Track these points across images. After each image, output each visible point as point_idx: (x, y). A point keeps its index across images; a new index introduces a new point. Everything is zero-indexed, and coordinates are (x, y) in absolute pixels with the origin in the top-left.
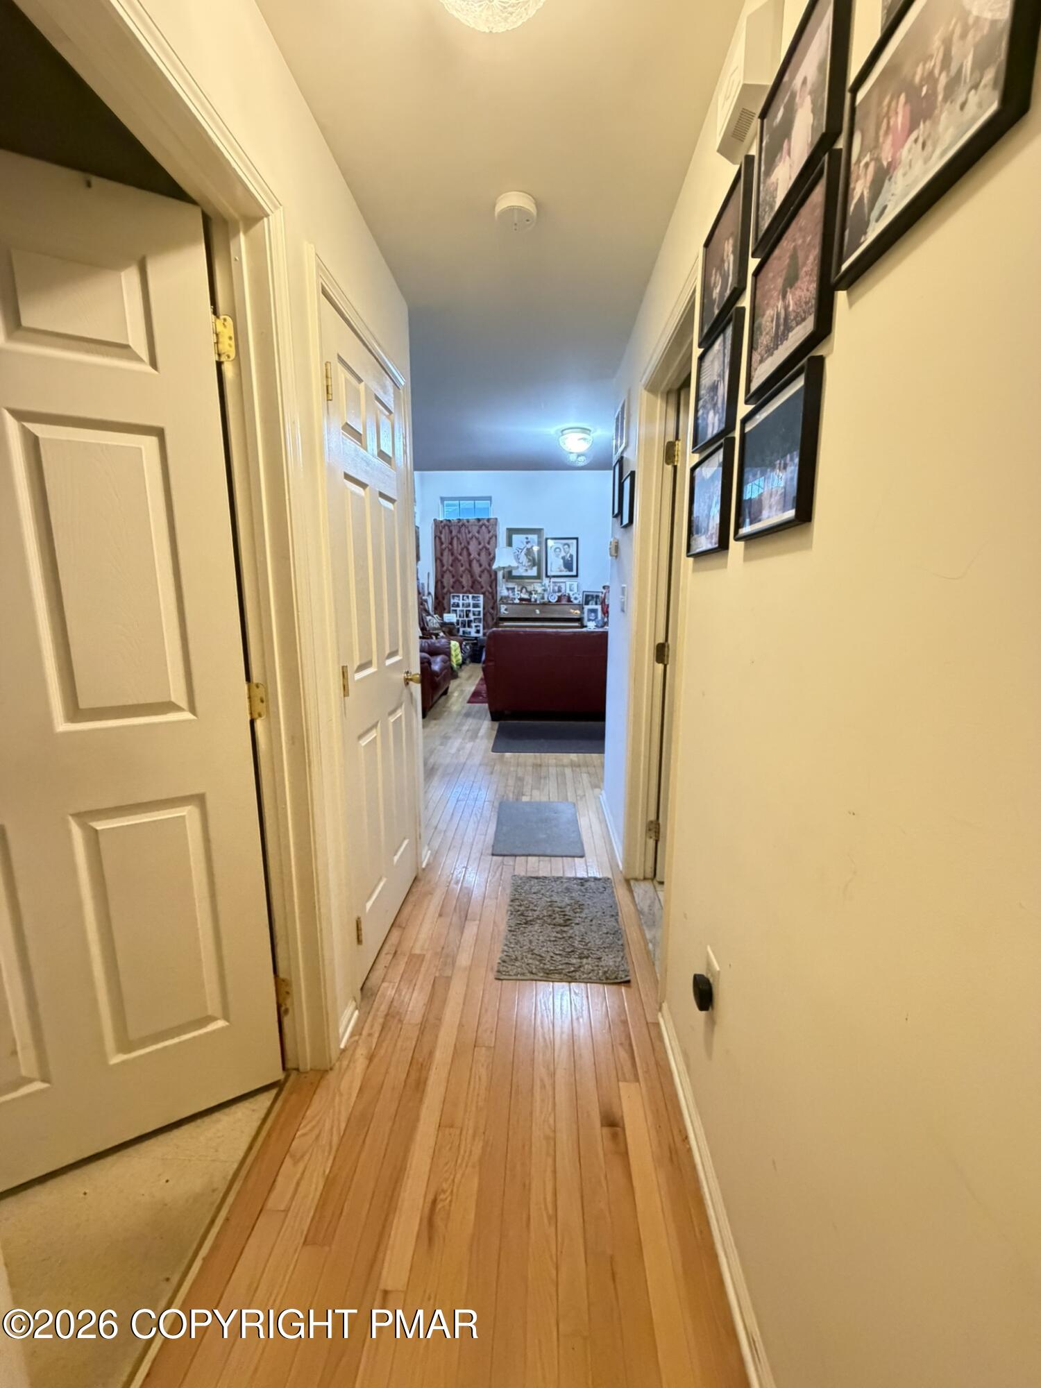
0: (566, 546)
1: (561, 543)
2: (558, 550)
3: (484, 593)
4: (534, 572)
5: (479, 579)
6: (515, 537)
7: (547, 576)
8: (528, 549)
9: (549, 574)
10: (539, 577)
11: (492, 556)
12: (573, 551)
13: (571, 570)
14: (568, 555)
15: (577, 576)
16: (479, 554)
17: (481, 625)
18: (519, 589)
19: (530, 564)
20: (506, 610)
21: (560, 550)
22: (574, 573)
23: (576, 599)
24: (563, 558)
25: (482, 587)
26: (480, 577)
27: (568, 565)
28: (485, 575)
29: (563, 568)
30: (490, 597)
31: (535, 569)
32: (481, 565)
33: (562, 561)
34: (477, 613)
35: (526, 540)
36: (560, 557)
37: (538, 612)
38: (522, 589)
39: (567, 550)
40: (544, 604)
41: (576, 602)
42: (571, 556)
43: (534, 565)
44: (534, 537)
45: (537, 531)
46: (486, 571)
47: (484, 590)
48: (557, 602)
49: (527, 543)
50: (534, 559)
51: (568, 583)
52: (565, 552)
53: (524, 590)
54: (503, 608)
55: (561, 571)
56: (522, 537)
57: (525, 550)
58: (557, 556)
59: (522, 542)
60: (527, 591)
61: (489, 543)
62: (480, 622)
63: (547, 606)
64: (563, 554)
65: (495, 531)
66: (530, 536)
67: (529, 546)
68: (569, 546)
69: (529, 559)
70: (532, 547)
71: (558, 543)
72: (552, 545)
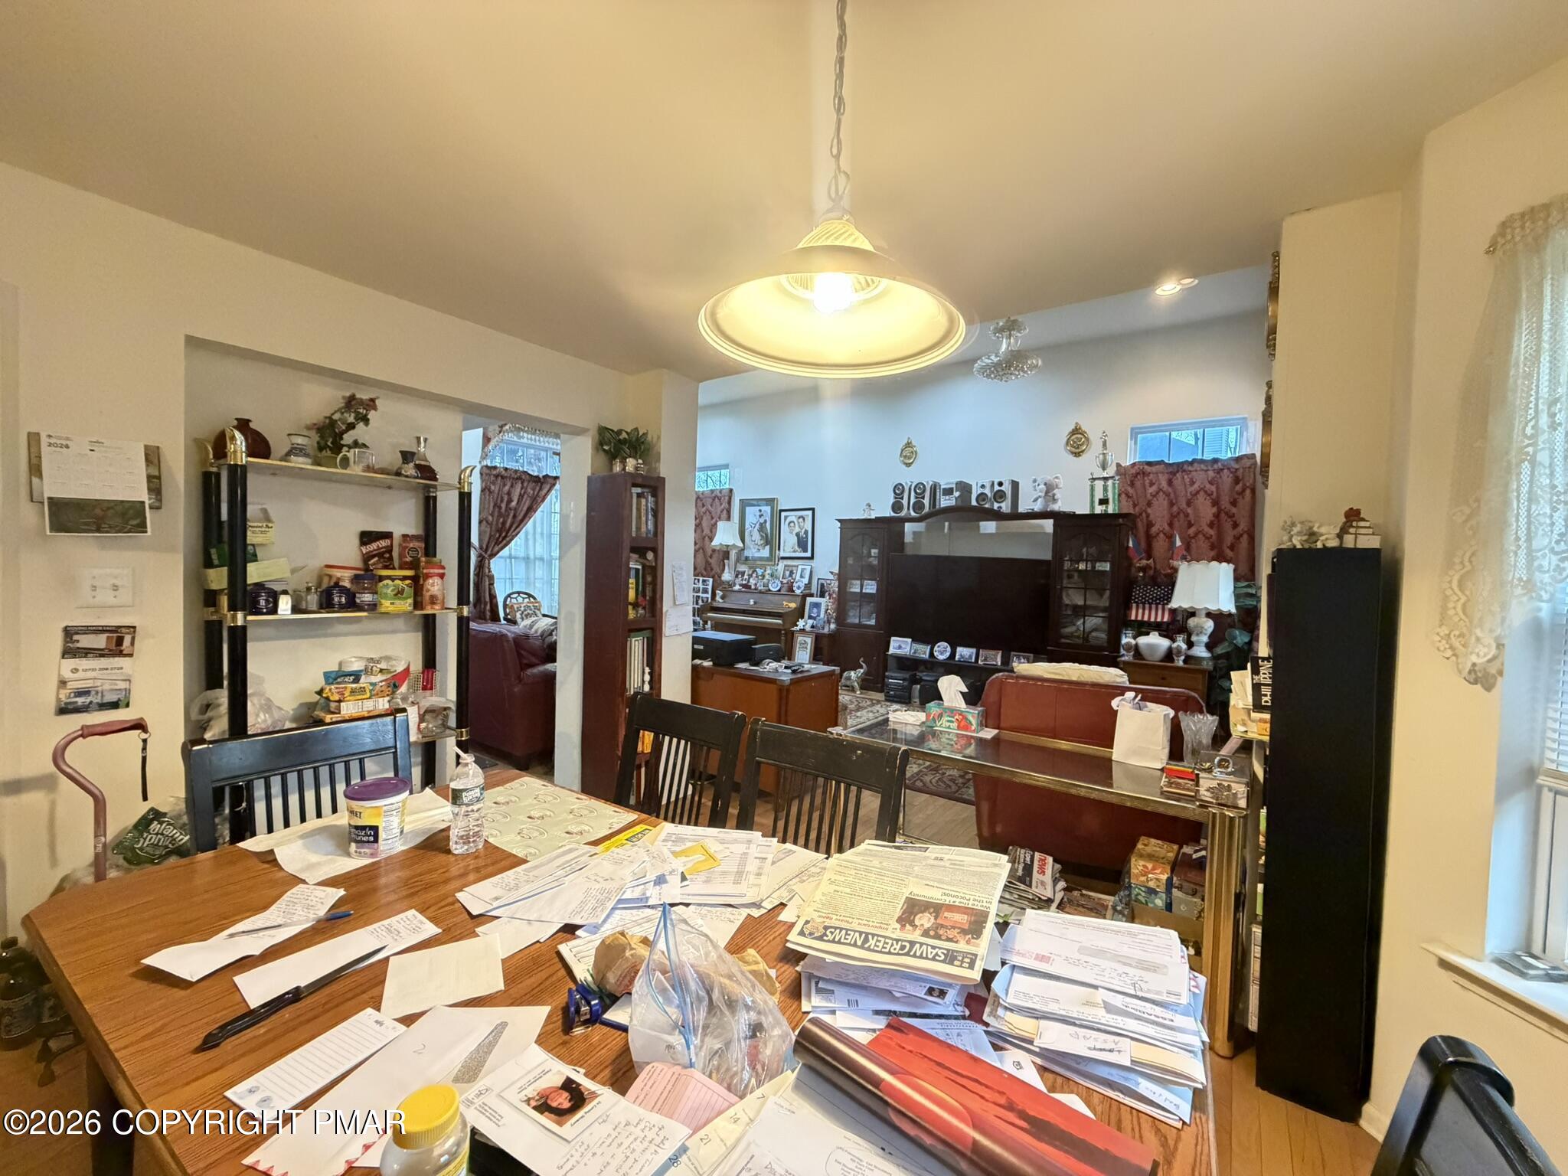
0: (801, 520)
1: (796, 516)
2: (792, 524)
3: (713, 577)
4: (766, 552)
5: (710, 559)
8: (761, 524)
12: (808, 526)
13: (805, 551)
14: (803, 531)
19: (762, 542)
20: (721, 598)
21: (795, 524)
22: (809, 554)
24: (798, 535)
25: (712, 569)
27: (802, 544)
28: (717, 556)
29: (796, 548)
31: (768, 547)
33: (796, 538)
35: (759, 513)
36: (794, 533)
37: (752, 602)
39: (802, 524)
40: (764, 593)
42: (806, 532)
43: (767, 545)
45: (770, 502)
47: (713, 573)
48: (777, 591)
49: (760, 516)
50: (767, 535)
52: (800, 526)
54: (719, 595)
55: (794, 551)
56: (755, 509)
57: (758, 525)
58: (791, 532)
59: (755, 516)
63: (763, 596)
64: (797, 529)
65: (729, 503)
67: (762, 520)
68: (804, 519)
69: (762, 536)
70: (765, 521)
71: (793, 516)
72: (786, 517)
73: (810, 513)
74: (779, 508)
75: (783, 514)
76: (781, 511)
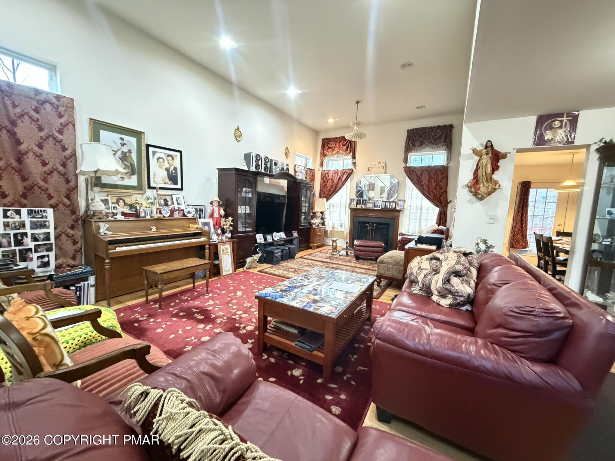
0: (170, 158)
1: (165, 154)
2: (161, 160)
3: (51, 206)
4: (133, 181)
5: (42, 183)
6: (103, 134)
7: (150, 187)
8: (122, 152)
9: (152, 185)
10: (139, 187)
11: (68, 152)
12: (177, 164)
13: (176, 183)
14: (172, 167)
15: (182, 189)
16: (40, 146)
17: (52, 255)
18: (115, 201)
19: (126, 171)
20: (107, 229)
21: (164, 160)
22: (179, 186)
23: (189, 213)
24: (167, 170)
25: (50, 197)
26: (45, 180)
27: (173, 178)
28: (55, 179)
29: (167, 180)
30: (68, 212)
31: (134, 178)
32: (44, 164)
33: (166, 173)
34: (42, 237)
35: (120, 141)
36: (164, 168)
37: (154, 229)
38: (117, 202)
39: (171, 162)
40: (159, 219)
41: (190, 216)
42: (175, 169)
43: (133, 173)
44: (132, 141)
45: (138, 134)
46: (55, 173)
47: (52, 202)
48: (169, 216)
49: (123, 145)
50: (132, 165)
51: (174, 197)
52: (169, 163)
53: (121, 203)
54: (103, 228)
55: (165, 183)
56: (116, 136)
57: (119, 153)
58: (161, 167)
59: (115, 142)
60: (125, 204)
61: (60, 132)
62: (49, 249)
63: (163, 222)
64: (166, 165)
65: (72, 116)
66: (126, 138)
67: (125, 149)
68: (173, 158)
69: (125, 165)
70: (130, 151)
71: (161, 153)
72: (154, 153)
73: (179, 154)
74: (146, 143)
75: (151, 149)
76: (148, 146)
